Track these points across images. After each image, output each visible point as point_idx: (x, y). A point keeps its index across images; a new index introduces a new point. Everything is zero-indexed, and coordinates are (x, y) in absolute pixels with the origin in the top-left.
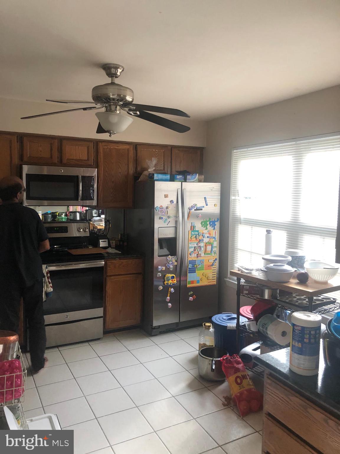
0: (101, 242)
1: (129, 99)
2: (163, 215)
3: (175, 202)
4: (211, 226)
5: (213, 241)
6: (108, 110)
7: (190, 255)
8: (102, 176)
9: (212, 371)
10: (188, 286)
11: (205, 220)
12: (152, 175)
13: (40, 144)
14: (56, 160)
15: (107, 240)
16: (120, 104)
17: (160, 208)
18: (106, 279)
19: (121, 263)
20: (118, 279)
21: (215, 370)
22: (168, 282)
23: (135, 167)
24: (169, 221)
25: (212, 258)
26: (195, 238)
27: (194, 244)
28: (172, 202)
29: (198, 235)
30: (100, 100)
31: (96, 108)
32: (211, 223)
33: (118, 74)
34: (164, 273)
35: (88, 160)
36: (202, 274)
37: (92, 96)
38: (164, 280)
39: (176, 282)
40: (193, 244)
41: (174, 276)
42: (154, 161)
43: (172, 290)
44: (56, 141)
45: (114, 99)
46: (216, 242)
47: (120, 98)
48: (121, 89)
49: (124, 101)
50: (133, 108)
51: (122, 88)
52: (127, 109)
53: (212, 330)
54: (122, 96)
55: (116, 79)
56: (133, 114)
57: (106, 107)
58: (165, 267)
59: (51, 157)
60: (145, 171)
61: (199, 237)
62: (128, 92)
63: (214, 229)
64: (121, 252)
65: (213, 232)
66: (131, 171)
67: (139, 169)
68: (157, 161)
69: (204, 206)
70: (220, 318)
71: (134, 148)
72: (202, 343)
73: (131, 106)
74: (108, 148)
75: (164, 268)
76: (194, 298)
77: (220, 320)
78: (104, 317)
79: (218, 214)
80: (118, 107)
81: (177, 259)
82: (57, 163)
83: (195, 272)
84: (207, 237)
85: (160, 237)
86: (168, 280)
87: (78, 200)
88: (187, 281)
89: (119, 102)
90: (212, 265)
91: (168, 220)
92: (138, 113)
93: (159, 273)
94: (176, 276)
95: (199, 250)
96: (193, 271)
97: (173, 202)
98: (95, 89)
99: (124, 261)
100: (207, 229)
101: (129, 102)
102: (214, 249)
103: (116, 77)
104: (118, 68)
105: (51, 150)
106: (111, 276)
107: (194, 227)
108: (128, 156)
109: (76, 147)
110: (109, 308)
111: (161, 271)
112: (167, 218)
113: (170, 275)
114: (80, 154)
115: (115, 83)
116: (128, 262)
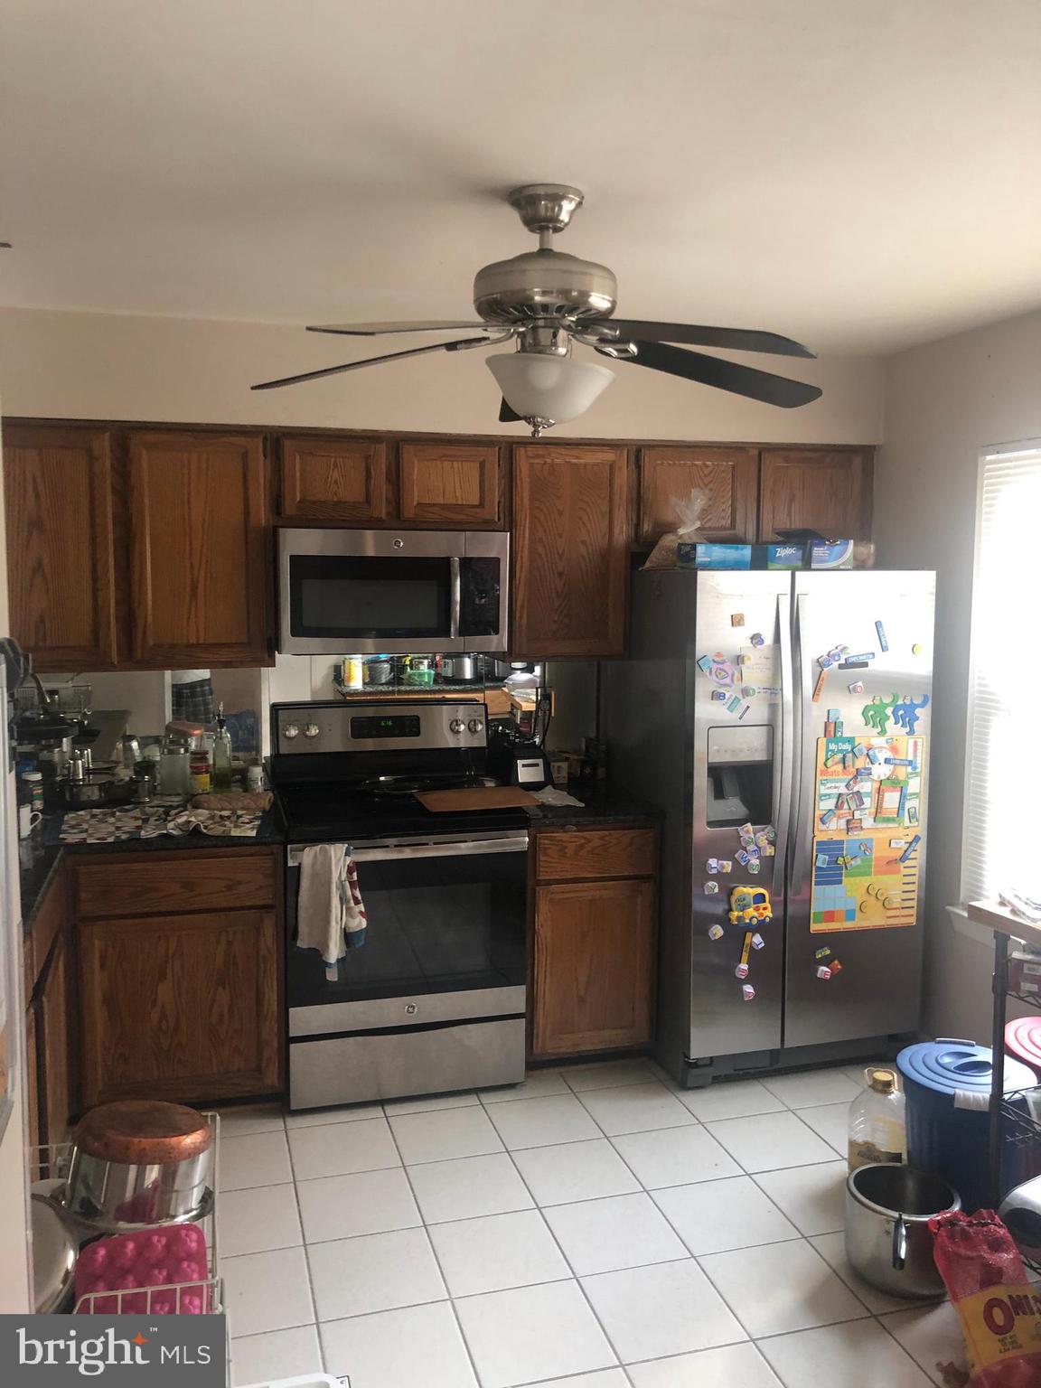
0: (524, 766)
1: (599, 301)
2: (725, 685)
3: (768, 639)
4: (901, 722)
5: (908, 776)
6: (527, 344)
7: (824, 823)
8: (525, 554)
9: (894, 1266)
10: (815, 927)
11: (877, 702)
12: (688, 548)
13: (333, 459)
14: (382, 510)
15: (540, 761)
16: (569, 323)
17: (714, 661)
18: (534, 891)
19: (583, 841)
20: (572, 895)
21: (906, 1265)
22: (741, 913)
23: (635, 521)
24: (748, 707)
25: (901, 832)
26: (841, 766)
27: (837, 785)
28: (756, 639)
29: (850, 755)
30: (499, 311)
31: (488, 342)
32: (901, 712)
33: (564, 217)
34: (728, 884)
35: (481, 505)
36: (865, 889)
37: (475, 301)
38: (730, 905)
39: (771, 915)
40: (833, 785)
41: (764, 895)
42: (699, 500)
43: (757, 940)
44: (383, 447)
45: (545, 307)
46: (918, 778)
47: (567, 299)
48: (572, 272)
49: (582, 309)
50: (613, 333)
51: (575, 267)
52: (593, 339)
53: (896, 1095)
54: (575, 294)
55: (554, 235)
56: (615, 353)
57: (520, 334)
58: (730, 863)
59: (368, 501)
60: (669, 532)
61: (853, 763)
62: (597, 280)
63: (911, 732)
64: (583, 805)
65: (905, 744)
66: (622, 534)
67: (647, 527)
68: (710, 499)
69: (873, 654)
70: (927, 1060)
71: (633, 458)
72: (860, 1139)
73: (604, 327)
74: (545, 463)
75: (728, 866)
76: (836, 972)
77: (926, 1065)
78: (530, 1016)
79: (924, 677)
80: (562, 334)
81: (776, 835)
82: (384, 517)
83: (840, 882)
84: (885, 762)
85: (715, 759)
86: (743, 908)
87: (450, 636)
88: (812, 911)
89: (564, 317)
90: (904, 858)
91: (745, 702)
92: (633, 348)
93: (710, 884)
94: (770, 894)
95: (853, 806)
96: (833, 876)
97: (762, 642)
98: (486, 274)
99: (595, 837)
100: (883, 732)
101: (599, 312)
102: (908, 805)
103: (557, 230)
104: (563, 197)
105: (368, 477)
106: (549, 883)
107: (837, 725)
108: (611, 485)
109: (446, 463)
110: (545, 987)
111: (719, 877)
112: (740, 696)
113: (750, 891)
114: (458, 490)
115: (551, 250)
116: (606, 838)
